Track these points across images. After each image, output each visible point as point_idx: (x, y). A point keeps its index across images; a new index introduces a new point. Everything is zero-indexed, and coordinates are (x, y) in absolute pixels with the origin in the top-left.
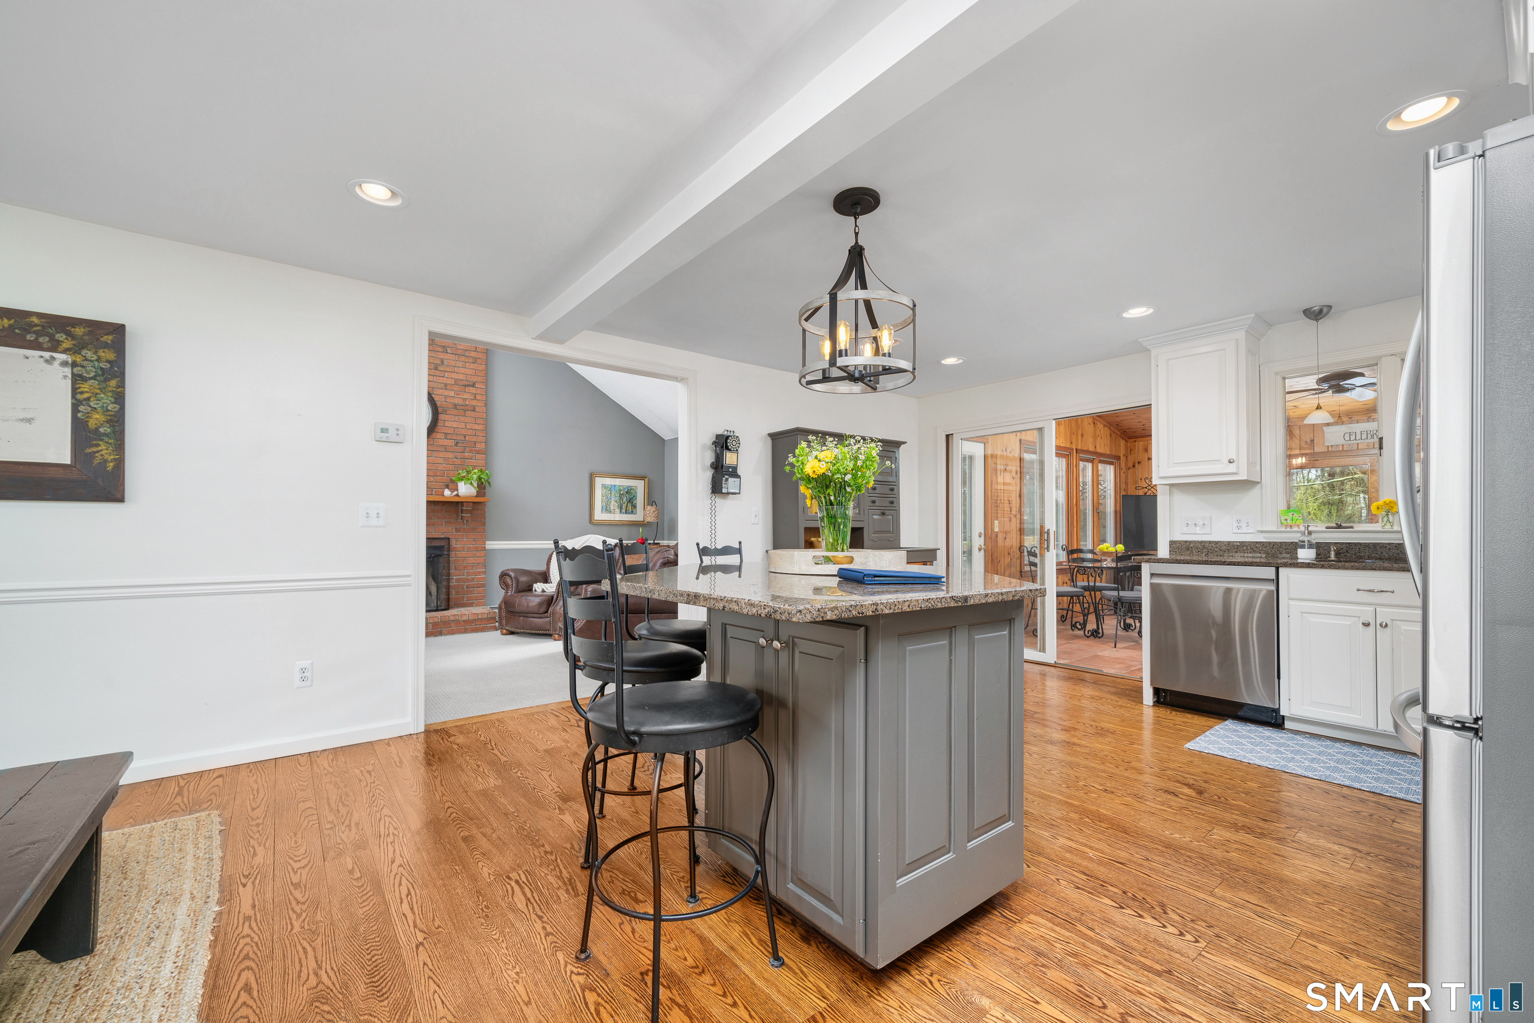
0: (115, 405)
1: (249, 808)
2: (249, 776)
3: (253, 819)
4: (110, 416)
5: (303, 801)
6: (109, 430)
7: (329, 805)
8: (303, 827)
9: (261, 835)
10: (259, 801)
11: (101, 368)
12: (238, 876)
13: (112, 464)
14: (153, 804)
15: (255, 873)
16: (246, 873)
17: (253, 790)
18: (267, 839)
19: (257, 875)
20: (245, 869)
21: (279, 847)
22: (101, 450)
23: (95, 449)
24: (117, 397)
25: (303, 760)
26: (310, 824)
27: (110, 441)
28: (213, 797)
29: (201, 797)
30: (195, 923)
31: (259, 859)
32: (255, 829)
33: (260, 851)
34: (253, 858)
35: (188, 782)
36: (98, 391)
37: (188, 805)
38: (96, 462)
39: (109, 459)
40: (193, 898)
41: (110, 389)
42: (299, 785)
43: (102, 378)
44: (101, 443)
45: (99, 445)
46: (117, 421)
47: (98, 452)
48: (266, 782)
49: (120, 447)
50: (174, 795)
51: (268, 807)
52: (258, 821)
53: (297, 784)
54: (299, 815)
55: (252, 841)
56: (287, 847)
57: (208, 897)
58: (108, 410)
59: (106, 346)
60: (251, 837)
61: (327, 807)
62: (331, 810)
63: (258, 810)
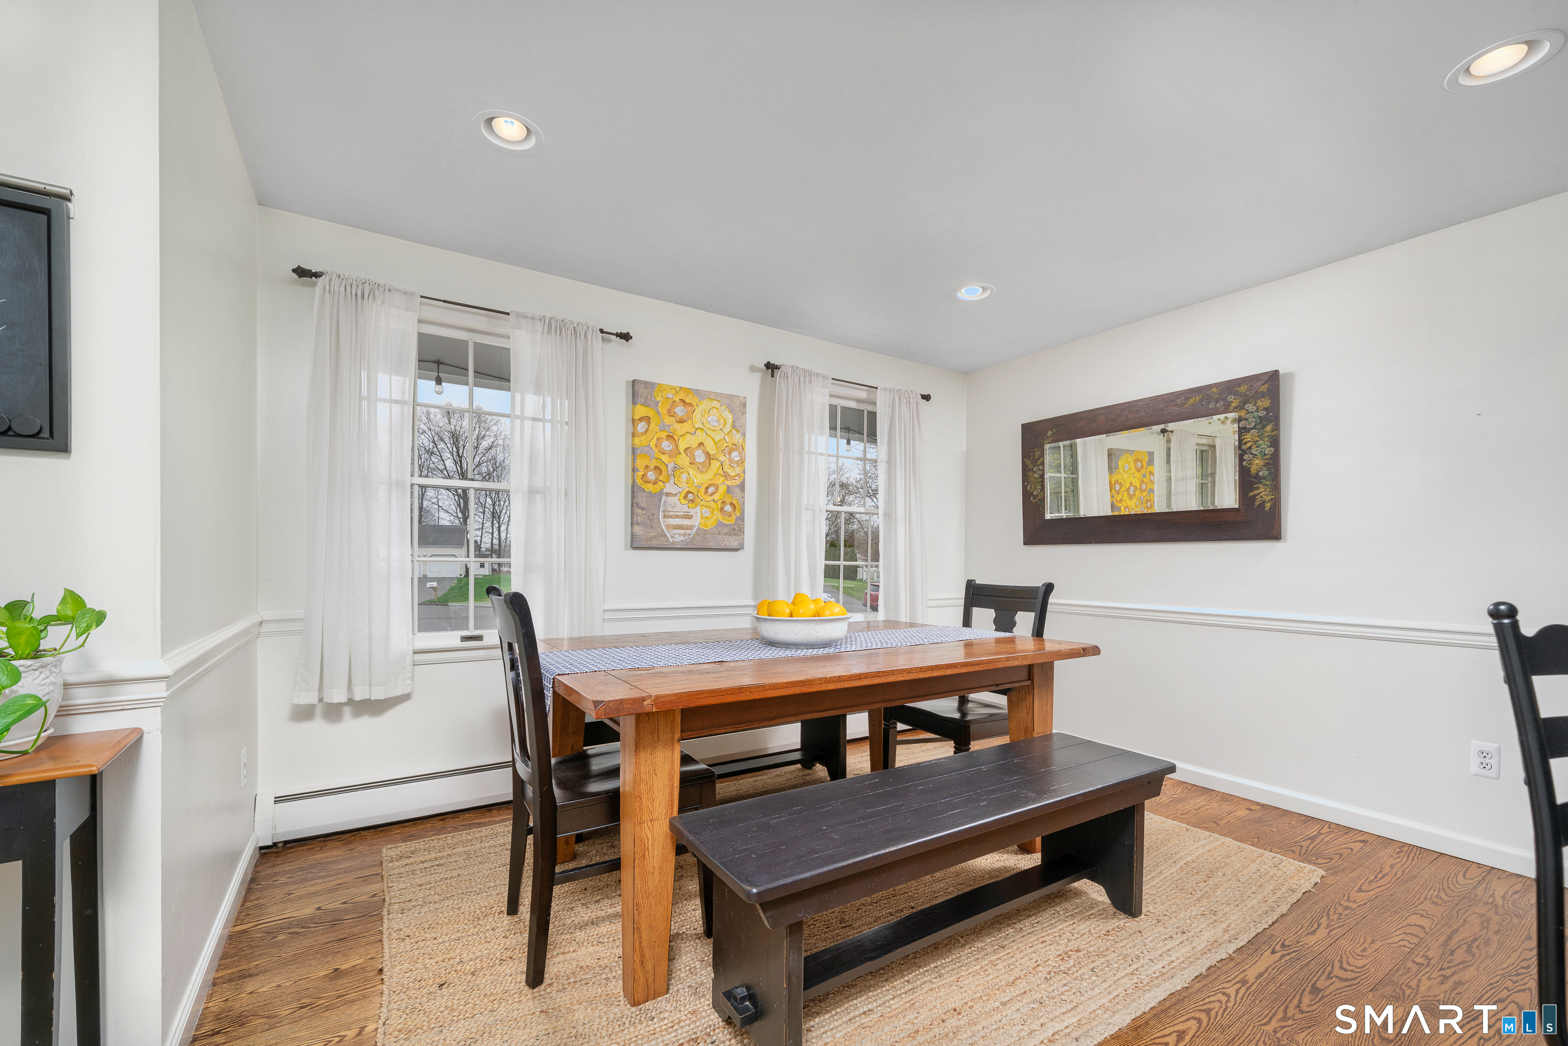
0: (1270, 448)
1: (1358, 886)
2: (1392, 856)
3: (1348, 900)
4: (1267, 459)
5: (1422, 916)
6: (1266, 473)
7: (1450, 938)
8: (1390, 941)
9: (1338, 919)
10: (1374, 885)
11: (1260, 417)
12: (1278, 940)
13: (1269, 504)
14: (1284, 836)
15: (1295, 949)
16: (1287, 943)
17: (1381, 871)
18: (1339, 927)
19: (1294, 952)
20: (1290, 939)
21: (1343, 942)
22: (1261, 493)
23: (1256, 492)
24: (1272, 440)
25: (1474, 872)
26: (1402, 943)
27: (1267, 483)
28: (1336, 858)
29: (1327, 852)
30: (1206, 950)
31: (1311, 940)
32: (1340, 910)
33: (1322, 932)
34: (1308, 934)
35: (1330, 832)
36: (1257, 439)
37: (1308, 852)
38: (1257, 504)
39: (1267, 500)
40: (1226, 931)
41: (1267, 434)
42: (1437, 896)
43: (1260, 426)
44: (1260, 485)
45: (1259, 488)
46: (1274, 463)
47: (1258, 494)
48: (1403, 872)
49: (1276, 487)
50: (1308, 837)
51: (1377, 897)
52: (1351, 904)
53: (1435, 893)
54: (1398, 927)
55: (1324, 920)
56: (1350, 948)
57: (1236, 939)
58: (1265, 455)
59: (1263, 395)
60: (1328, 915)
61: (1443, 938)
62: (1445, 944)
63: (1365, 894)
